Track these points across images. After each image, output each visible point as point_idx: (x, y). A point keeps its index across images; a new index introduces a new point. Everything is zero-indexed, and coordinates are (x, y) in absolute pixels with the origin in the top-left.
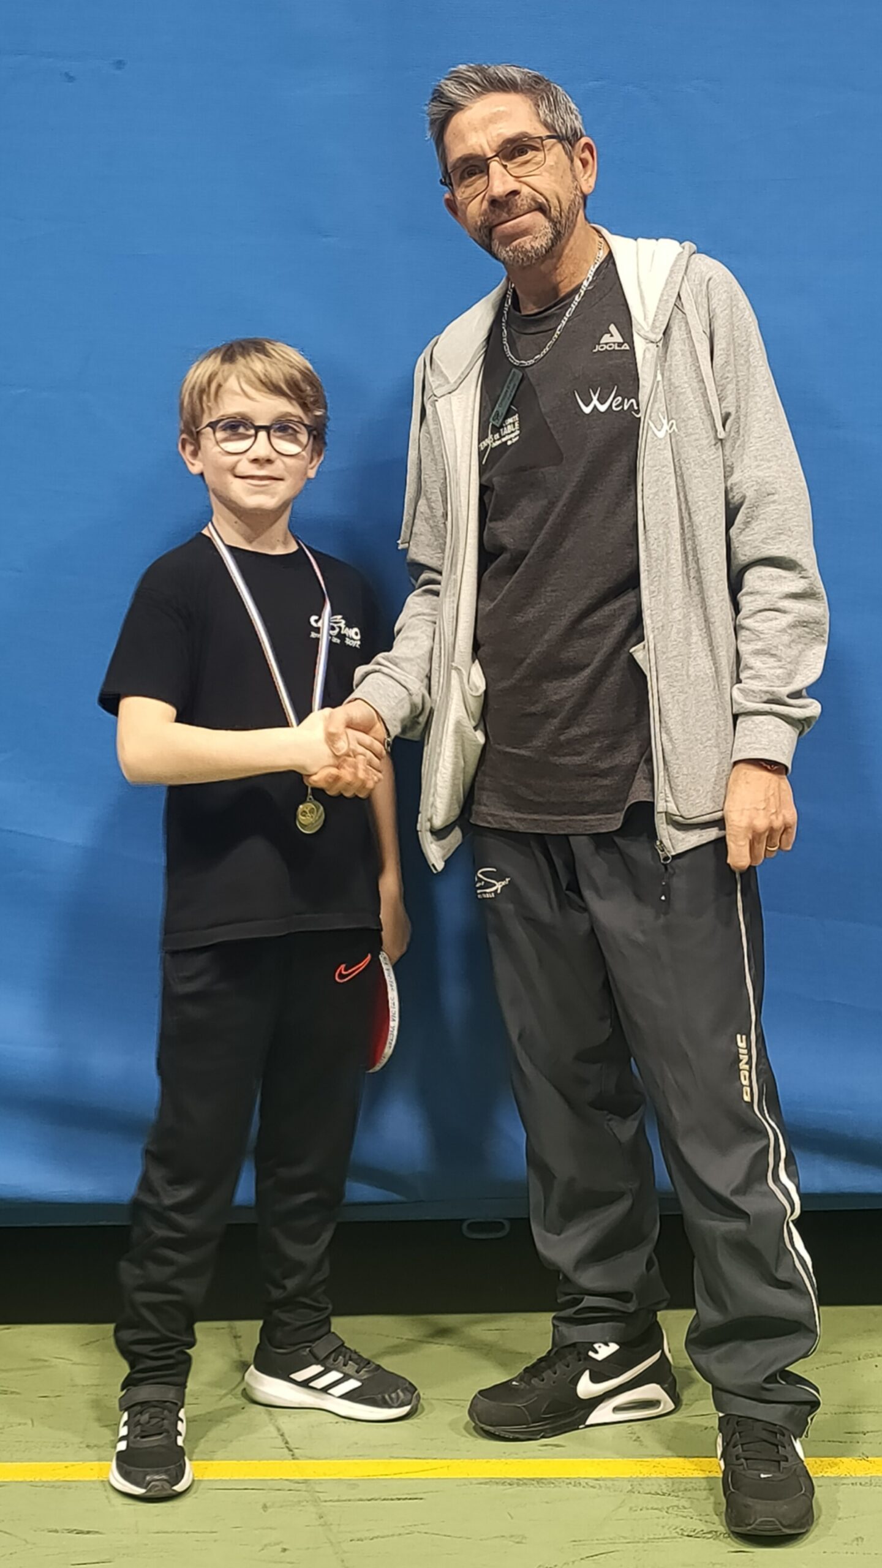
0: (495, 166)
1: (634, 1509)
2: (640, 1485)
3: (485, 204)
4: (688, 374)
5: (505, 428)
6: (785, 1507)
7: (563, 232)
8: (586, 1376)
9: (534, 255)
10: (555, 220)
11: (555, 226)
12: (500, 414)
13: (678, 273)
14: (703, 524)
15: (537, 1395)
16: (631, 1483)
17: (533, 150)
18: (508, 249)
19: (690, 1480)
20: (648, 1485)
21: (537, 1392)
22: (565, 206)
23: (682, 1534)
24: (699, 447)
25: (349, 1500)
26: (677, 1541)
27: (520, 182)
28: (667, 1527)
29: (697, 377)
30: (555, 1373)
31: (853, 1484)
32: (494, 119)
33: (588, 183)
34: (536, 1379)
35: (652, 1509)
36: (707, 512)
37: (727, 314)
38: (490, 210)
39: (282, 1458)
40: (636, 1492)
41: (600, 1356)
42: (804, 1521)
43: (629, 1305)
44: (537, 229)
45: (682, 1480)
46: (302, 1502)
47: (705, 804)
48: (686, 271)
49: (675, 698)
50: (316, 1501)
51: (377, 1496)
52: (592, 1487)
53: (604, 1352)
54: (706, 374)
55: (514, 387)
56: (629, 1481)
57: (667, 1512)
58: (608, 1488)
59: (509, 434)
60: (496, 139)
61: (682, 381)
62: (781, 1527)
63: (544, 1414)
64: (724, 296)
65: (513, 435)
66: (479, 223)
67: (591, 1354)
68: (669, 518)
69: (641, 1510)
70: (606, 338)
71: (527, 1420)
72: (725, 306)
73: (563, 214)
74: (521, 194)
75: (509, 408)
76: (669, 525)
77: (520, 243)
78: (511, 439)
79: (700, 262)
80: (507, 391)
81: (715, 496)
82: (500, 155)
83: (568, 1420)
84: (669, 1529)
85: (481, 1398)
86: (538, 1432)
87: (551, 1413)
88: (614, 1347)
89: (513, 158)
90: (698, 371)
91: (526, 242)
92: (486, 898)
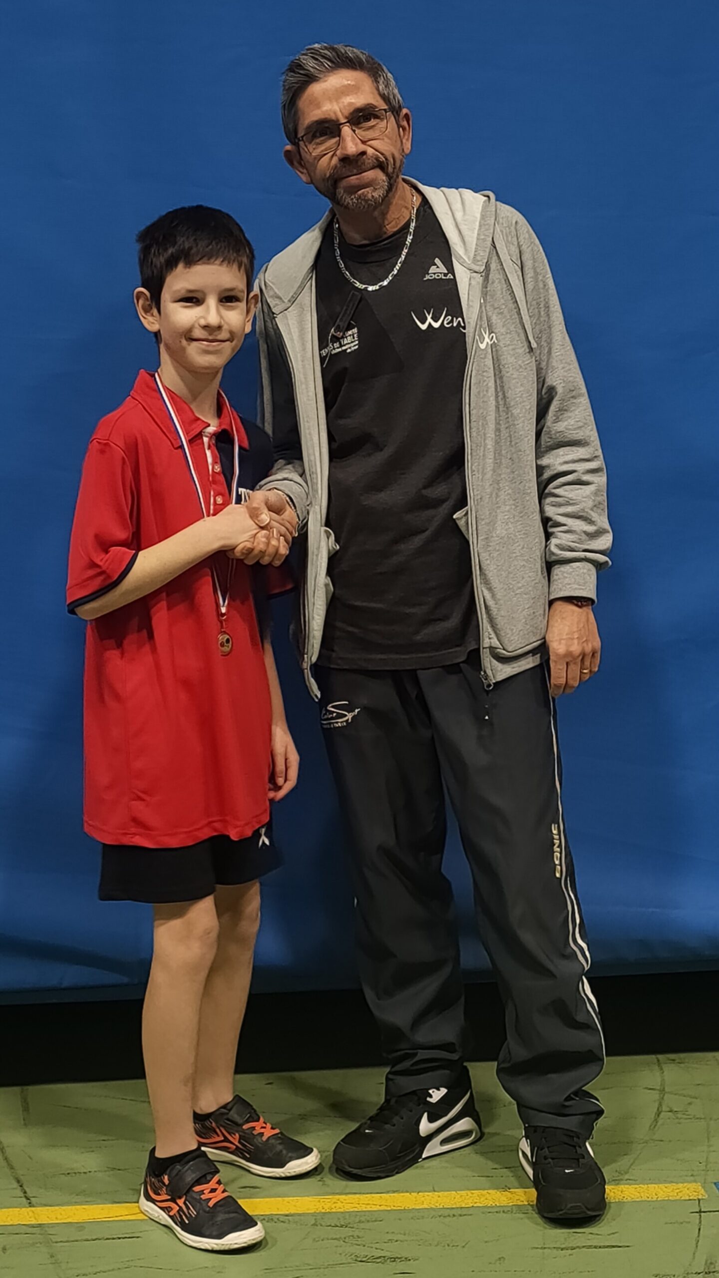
0: (346, 130)
1: (317, 1239)
2: (322, 1219)
4: (505, 297)
5: (345, 339)
7: (393, 184)
9: (373, 203)
10: (390, 175)
11: (390, 180)
12: (341, 328)
14: (520, 415)
16: (314, 1217)
17: (375, 118)
18: (353, 197)
19: (363, 1214)
23: (356, 1260)
24: (516, 355)
25: (77, 1241)
26: (351, 1266)
27: (366, 144)
28: (344, 1254)
29: (512, 299)
30: (402, 1118)
31: (497, 1212)
32: (345, 91)
33: (406, 145)
34: (388, 1125)
35: (332, 1239)
36: (524, 406)
37: (531, 250)
38: (340, 165)
39: (20, 1206)
40: (319, 1225)
43: (454, 1054)
44: (377, 182)
46: (37, 1243)
47: (518, 640)
48: (495, 216)
49: (492, 555)
50: (49, 1243)
51: (100, 1236)
52: (282, 1222)
54: (520, 298)
55: (353, 305)
56: (313, 1216)
57: (344, 1241)
58: (296, 1222)
59: (349, 344)
60: (347, 108)
61: (500, 303)
62: (586, 1211)
64: (527, 235)
65: (352, 345)
66: (328, 175)
68: (487, 413)
69: (322, 1240)
70: (433, 269)
72: (529, 243)
74: (368, 153)
75: (350, 323)
76: (487, 418)
77: (363, 192)
78: (350, 348)
79: (502, 208)
80: (347, 309)
81: (530, 394)
82: (351, 121)
83: (411, 1156)
84: (346, 1255)
89: (360, 124)
90: (512, 294)
91: (368, 192)
92: (339, 727)
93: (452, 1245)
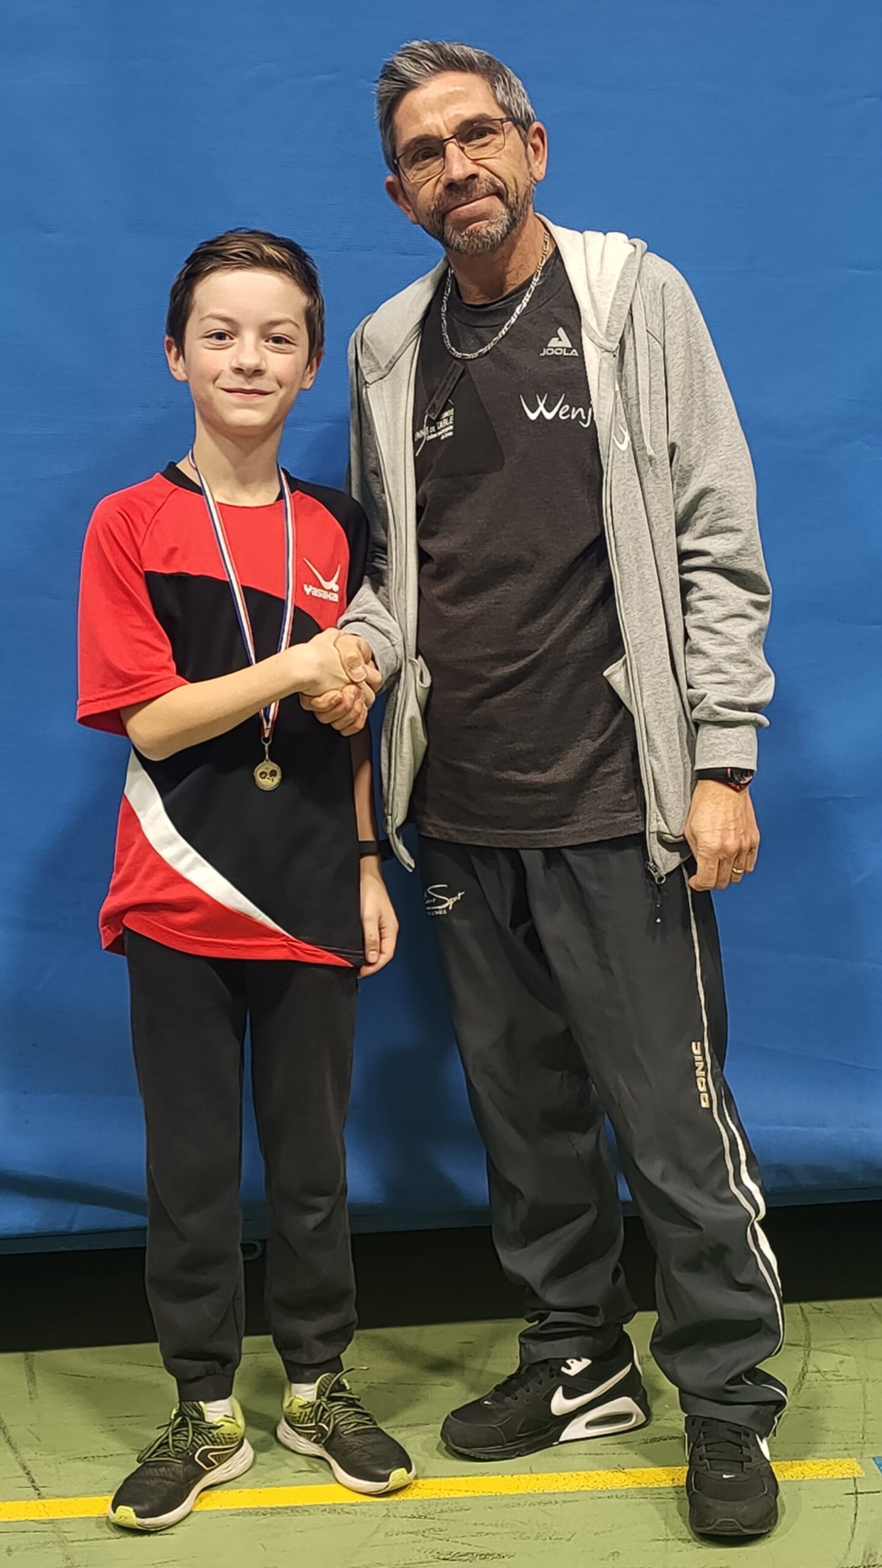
0: (452, 148)
1: (390, 1534)
2: (396, 1508)
3: (440, 187)
5: (441, 422)
6: (746, 1508)
7: (518, 219)
8: (559, 1393)
9: (489, 241)
10: (512, 206)
11: (511, 212)
12: (437, 407)
13: (631, 276)
15: (511, 1414)
16: (386, 1507)
17: (491, 133)
18: (463, 234)
19: (446, 1501)
20: (404, 1508)
21: (511, 1411)
22: (522, 192)
23: (438, 1558)
25: (98, 1539)
26: (433, 1566)
27: (478, 164)
30: (528, 1391)
31: (609, 1497)
32: (451, 98)
33: (539, 169)
34: (509, 1398)
35: (408, 1533)
37: (683, 322)
38: (446, 194)
39: (28, 1498)
40: (392, 1516)
41: (572, 1372)
42: (767, 1521)
43: (597, 1319)
44: (494, 214)
45: (438, 1501)
46: (49, 1543)
48: (639, 276)
50: (63, 1541)
52: (347, 1513)
53: (576, 1367)
55: (453, 380)
56: (385, 1505)
57: (423, 1536)
59: (443, 428)
60: (454, 120)
62: (741, 1528)
63: (519, 1433)
64: (679, 302)
65: (446, 430)
66: (432, 208)
67: (564, 1369)
69: (397, 1534)
70: (554, 343)
71: (503, 1440)
72: (681, 314)
73: (519, 200)
74: (480, 176)
75: (447, 402)
77: (476, 227)
78: (445, 434)
79: (652, 265)
80: (446, 384)
82: (458, 136)
83: (542, 1437)
84: (425, 1552)
85: (454, 1419)
86: (513, 1452)
87: (527, 1432)
88: (586, 1362)
89: (470, 140)
91: (481, 226)
92: (439, 915)
93: (554, 1538)
